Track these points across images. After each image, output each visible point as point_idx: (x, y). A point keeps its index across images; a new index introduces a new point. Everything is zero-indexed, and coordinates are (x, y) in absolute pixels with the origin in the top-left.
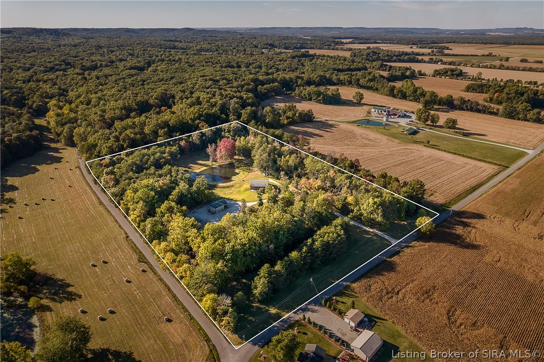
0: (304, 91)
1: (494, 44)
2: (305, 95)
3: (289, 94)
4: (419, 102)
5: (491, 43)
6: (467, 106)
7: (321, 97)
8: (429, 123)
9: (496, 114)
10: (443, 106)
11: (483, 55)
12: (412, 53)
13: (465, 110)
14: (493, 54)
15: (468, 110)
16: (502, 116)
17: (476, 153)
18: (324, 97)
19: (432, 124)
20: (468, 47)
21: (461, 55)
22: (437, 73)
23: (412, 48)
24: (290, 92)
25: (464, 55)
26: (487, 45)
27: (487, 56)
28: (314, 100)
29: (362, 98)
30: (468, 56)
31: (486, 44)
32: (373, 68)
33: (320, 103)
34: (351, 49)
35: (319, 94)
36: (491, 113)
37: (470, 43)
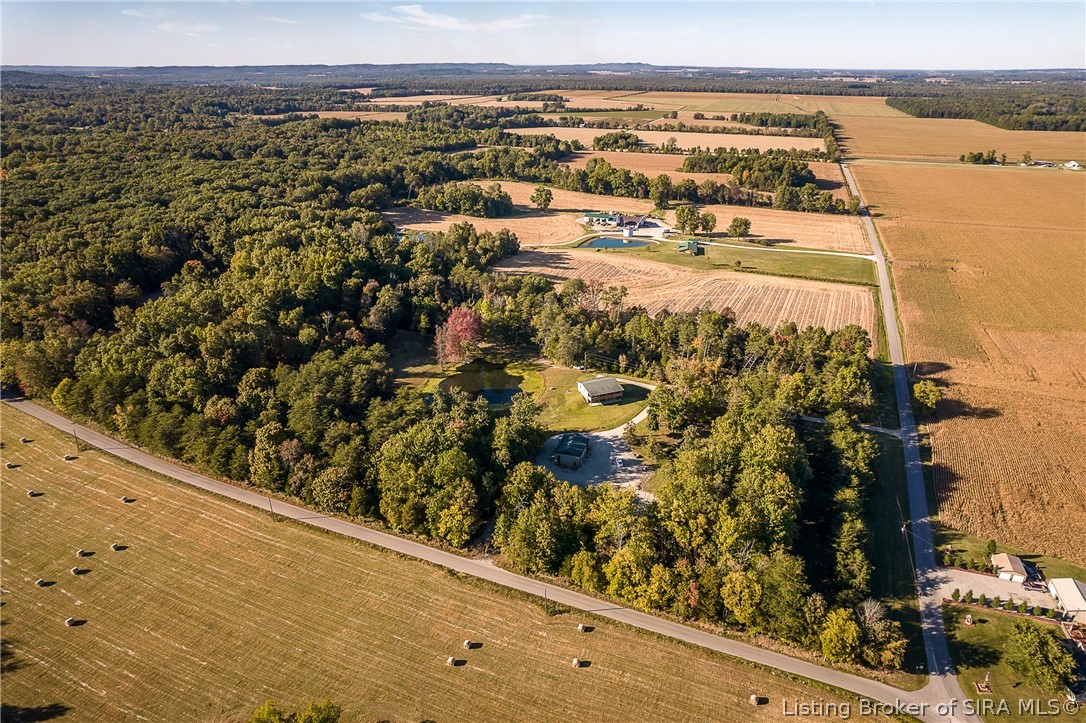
0: (440, 196)
1: (621, 89)
2: (443, 203)
3: (403, 205)
4: (637, 197)
5: (616, 89)
6: (723, 197)
7: (481, 203)
8: (700, 231)
9: (768, 205)
10: (681, 199)
11: (630, 110)
12: (516, 110)
13: (719, 203)
14: (646, 107)
15: (724, 202)
16: (778, 207)
17: (814, 271)
18: (485, 204)
19: (704, 232)
20: (590, 95)
21: (597, 111)
22: (601, 143)
23: (500, 100)
24: (403, 200)
25: (602, 110)
26: (612, 92)
27: (636, 110)
28: (466, 210)
29: (548, 200)
30: (607, 111)
31: (609, 89)
32: (486, 141)
33: (480, 216)
34: (397, 107)
35: (474, 198)
36: (762, 205)
37: (584, 89)
